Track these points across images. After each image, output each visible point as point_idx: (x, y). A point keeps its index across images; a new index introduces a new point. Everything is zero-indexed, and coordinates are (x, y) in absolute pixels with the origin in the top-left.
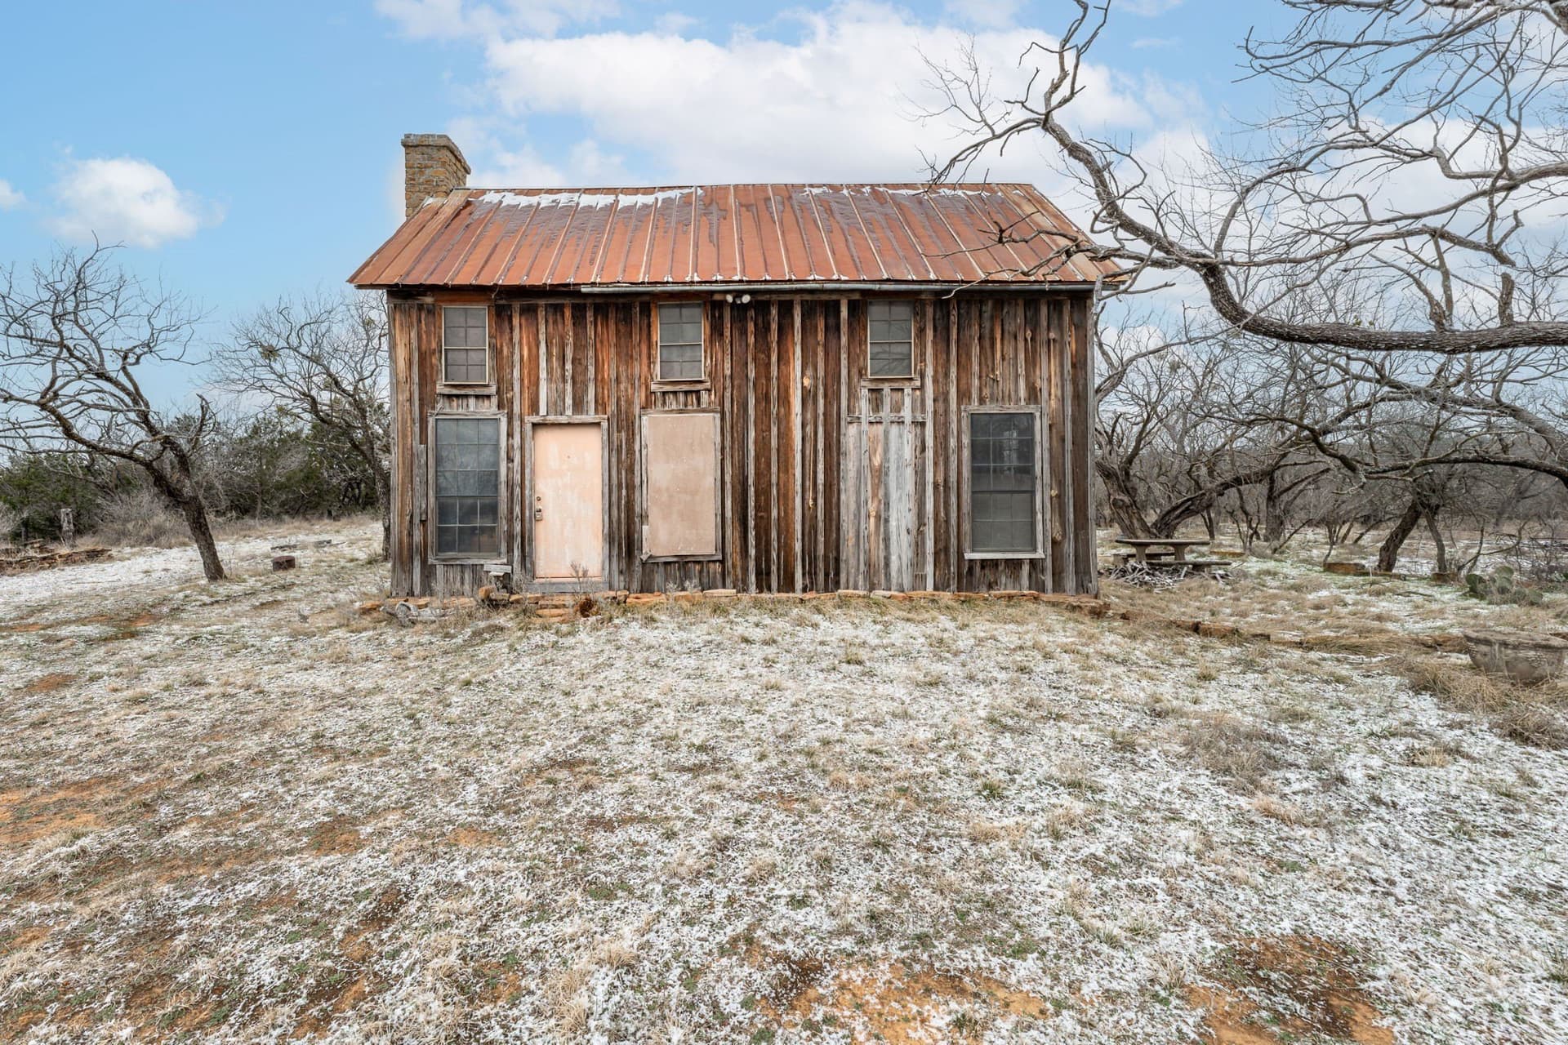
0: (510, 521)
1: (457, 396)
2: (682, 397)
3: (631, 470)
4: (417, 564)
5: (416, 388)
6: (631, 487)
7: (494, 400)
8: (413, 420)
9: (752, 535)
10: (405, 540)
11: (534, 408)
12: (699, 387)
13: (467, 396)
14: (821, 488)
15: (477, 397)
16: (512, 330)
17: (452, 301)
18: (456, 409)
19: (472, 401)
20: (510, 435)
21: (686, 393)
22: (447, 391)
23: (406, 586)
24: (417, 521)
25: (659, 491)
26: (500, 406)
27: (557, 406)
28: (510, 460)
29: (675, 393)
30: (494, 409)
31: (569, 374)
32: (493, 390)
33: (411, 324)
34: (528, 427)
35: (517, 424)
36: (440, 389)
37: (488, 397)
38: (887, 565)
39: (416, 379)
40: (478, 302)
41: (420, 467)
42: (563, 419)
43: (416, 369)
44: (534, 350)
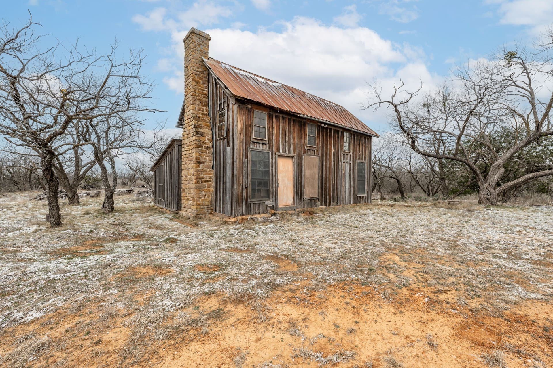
0: (273, 187)
1: (257, 143)
2: (311, 151)
3: (301, 172)
4: (244, 203)
5: (244, 138)
6: (301, 177)
7: (268, 146)
8: (243, 150)
9: (324, 191)
10: (240, 194)
11: (278, 150)
12: (314, 149)
13: (259, 143)
14: (335, 178)
15: (263, 144)
16: (273, 122)
17: (257, 109)
18: (257, 147)
19: (261, 145)
20: (272, 158)
21: (312, 150)
22: (254, 141)
23: (240, 212)
24: (244, 187)
25: (307, 178)
26: (269, 148)
27: (284, 151)
28: (272, 167)
29: (310, 150)
30: (268, 149)
31: (287, 140)
32: (268, 142)
33: (243, 114)
34: (277, 156)
35: (274, 154)
36: (252, 140)
37: (266, 144)
38: (346, 198)
39: (244, 134)
40: (265, 111)
41: (245, 167)
42: (285, 154)
43: (244, 131)
44: (278, 131)
